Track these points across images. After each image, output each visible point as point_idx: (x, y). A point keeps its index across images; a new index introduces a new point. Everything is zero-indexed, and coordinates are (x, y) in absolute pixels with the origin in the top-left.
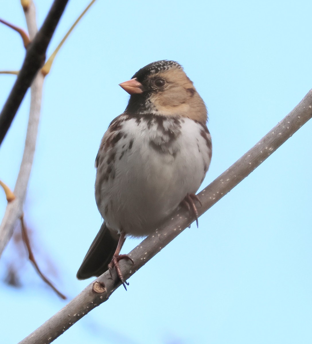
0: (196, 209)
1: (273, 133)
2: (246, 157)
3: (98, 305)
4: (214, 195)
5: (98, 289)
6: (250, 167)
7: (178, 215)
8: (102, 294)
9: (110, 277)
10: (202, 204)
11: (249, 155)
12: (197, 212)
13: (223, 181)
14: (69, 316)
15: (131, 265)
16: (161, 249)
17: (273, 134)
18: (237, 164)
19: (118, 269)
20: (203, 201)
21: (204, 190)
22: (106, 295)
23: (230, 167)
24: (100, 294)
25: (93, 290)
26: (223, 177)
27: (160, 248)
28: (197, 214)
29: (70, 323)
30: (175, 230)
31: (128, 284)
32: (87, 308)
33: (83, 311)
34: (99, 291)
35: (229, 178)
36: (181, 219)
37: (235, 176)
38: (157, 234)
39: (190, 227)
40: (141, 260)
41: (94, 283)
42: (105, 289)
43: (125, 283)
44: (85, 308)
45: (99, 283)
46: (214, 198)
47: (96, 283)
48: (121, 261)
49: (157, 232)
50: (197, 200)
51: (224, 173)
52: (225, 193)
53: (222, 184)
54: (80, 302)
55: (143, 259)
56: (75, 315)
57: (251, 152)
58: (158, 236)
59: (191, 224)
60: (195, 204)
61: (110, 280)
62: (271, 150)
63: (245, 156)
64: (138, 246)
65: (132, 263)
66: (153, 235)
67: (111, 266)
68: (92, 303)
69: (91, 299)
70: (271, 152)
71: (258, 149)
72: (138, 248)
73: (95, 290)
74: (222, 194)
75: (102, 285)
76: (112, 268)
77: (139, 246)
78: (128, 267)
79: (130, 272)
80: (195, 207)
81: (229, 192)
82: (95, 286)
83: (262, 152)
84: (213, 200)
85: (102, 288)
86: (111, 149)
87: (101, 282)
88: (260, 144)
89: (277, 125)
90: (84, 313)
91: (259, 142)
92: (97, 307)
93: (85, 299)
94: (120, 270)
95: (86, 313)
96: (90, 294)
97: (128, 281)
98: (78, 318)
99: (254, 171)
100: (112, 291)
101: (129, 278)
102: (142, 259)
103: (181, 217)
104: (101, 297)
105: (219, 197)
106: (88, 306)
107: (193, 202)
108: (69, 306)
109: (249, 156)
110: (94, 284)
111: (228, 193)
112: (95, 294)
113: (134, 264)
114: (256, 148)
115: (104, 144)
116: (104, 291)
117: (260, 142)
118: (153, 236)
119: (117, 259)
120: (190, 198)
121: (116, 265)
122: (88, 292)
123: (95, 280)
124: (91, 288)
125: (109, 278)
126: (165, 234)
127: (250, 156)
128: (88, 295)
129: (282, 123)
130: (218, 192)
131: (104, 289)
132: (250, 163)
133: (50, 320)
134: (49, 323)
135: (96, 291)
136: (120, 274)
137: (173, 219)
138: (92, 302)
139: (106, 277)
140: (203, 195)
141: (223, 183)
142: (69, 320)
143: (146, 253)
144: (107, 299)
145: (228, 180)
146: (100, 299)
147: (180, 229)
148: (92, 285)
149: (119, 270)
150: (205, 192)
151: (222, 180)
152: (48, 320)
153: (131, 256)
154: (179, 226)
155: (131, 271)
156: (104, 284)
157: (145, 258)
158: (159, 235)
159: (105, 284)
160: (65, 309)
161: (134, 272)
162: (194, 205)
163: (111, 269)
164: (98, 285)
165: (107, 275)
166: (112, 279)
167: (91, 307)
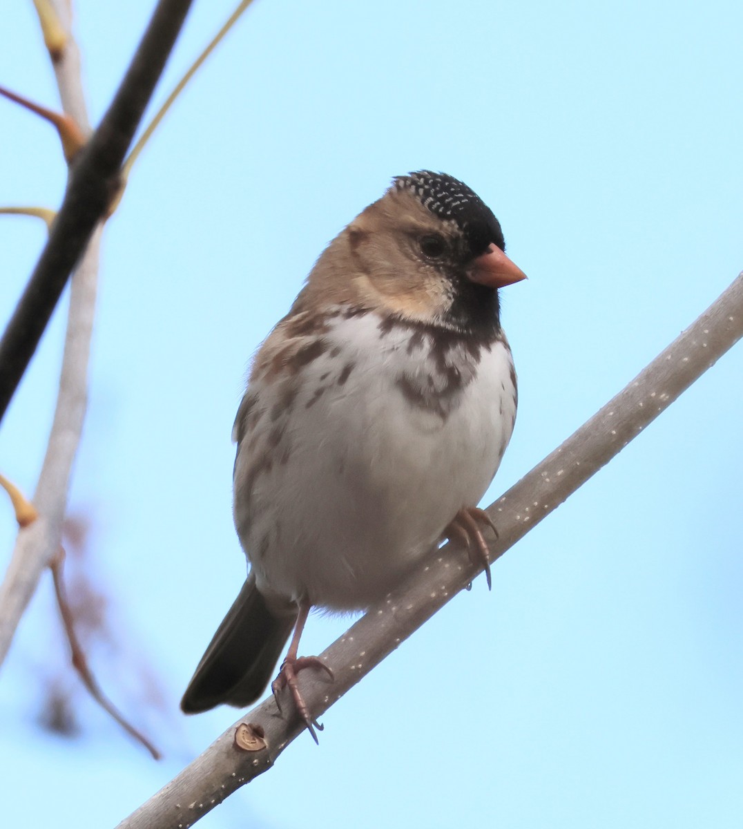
0: (484, 545)
1: (669, 357)
2: (604, 416)
3: (248, 780)
4: (527, 509)
5: (247, 743)
6: (614, 440)
7: (440, 560)
8: (258, 753)
9: (276, 711)
10: (499, 531)
11: (609, 412)
12: (487, 552)
13: (548, 477)
14: (177, 808)
15: (327, 681)
16: (399, 643)
17: (668, 360)
18: (582, 435)
19: (297, 691)
20: (502, 525)
21: (504, 499)
22: (267, 757)
23: (564, 442)
24: (253, 753)
25: (235, 745)
26: (548, 466)
27: (398, 640)
28: (488, 557)
29: (181, 826)
30: (433, 595)
31: (321, 728)
32: (222, 788)
33: (212, 795)
34: (251, 745)
35: (563, 468)
36: (448, 569)
37: (578, 464)
38: (390, 606)
39: (469, 589)
40: (351, 670)
41: (237, 726)
42: (265, 741)
43: (313, 725)
44: (216, 788)
45: (250, 726)
46: (527, 518)
47: (244, 728)
48: (303, 673)
49: (388, 602)
50: (487, 522)
51: (551, 455)
52: (554, 506)
53: (546, 482)
54: (205, 773)
55: (357, 669)
56: (192, 805)
57: (616, 404)
58: (391, 611)
59: (473, 579)
60: (482, 532)
61: (276, 718)
62: (665, 400)
63: (602, 414)
64: (342, 637)
65: (328, 677)
66: (380, 610)
67: (278, 684)
68: (232, 777)
69: (231, 768)
70: (665, 405)
71: (632, 396)
72: (343, 640)
73: (239, 744)
74: (546, 506)
75: (257, 732)
76: (280, 690)
77: (346, 637)
78: (320, 686)
79: (326, 701)
80: (481, 539)
81: (563, 502)
82: (240, 735)
83: (641, 404)
84: (524, 522)
85: (257, 740)
86: (287, 378)
87: (255, 725)
88: (637, 384)
89: (679, 338)
90: (213, 801)
91: (636, 380)
92: (245, 785)
93: (217, 765)
94: (300, 693)
95: (219, 801)
96: (228, 754)
97: (319, 720)
98: (199, 813)
99: (623, 451)
100: (283, 745)
101: (322, 713)
102: (353, 667)
103: (447, 566)
104: (255, 761)
105: (538, 515)
106: (223, 783)
107: (476, 528)
108: (177, 784)
109: (611, 414)
110: (237, 729)
111: (562, 506)
112: (240, 754)
113: (335, 679)
114: (627, 394)
115: (264, 366)
116: (263, 746)
117: (639, 379)
118: (381, 612)
119: (293, 667)
120: (469, 517)
121: (292, 683)
122: (224, 749)
123: (240, 720)
124: (231, 739)
125: (274, 715)
126: (410, 607)
127: (613, 415)
128: (224, 756)
129: (690, 335)
130: (536, 504)
131: (262, 742)
132: (614, 432)
133: (131, 817)
134: (129, 825)
135: (243, 747)
136: (302, 704)
137: (427, 569)
138: (234, 774)
139: (267, 712)
140: (500, 510)
141: (548, 480)
142: (179, 818)
143: (363, 654)
144: (271, 765)
145: (560, 473)
146: (252, 765)
147: (446, 594)
148: (233, 733)
149: (298, 694)
150: (505, 502)
151: (545, 473)
152: (127, 819)
153: (326, 661)
154: (444, 588)
155: (327, 697)
156: (262, 729)
157: (360, 666)
158: (394, 609)
159: (265, 730)
160: (168, 790)
161: (334, 699)
162: (479, 533)
163: (278, 691)
164: (247, 732)
165: (270, 706)
166: (282, 718)
167: (232, 785)
